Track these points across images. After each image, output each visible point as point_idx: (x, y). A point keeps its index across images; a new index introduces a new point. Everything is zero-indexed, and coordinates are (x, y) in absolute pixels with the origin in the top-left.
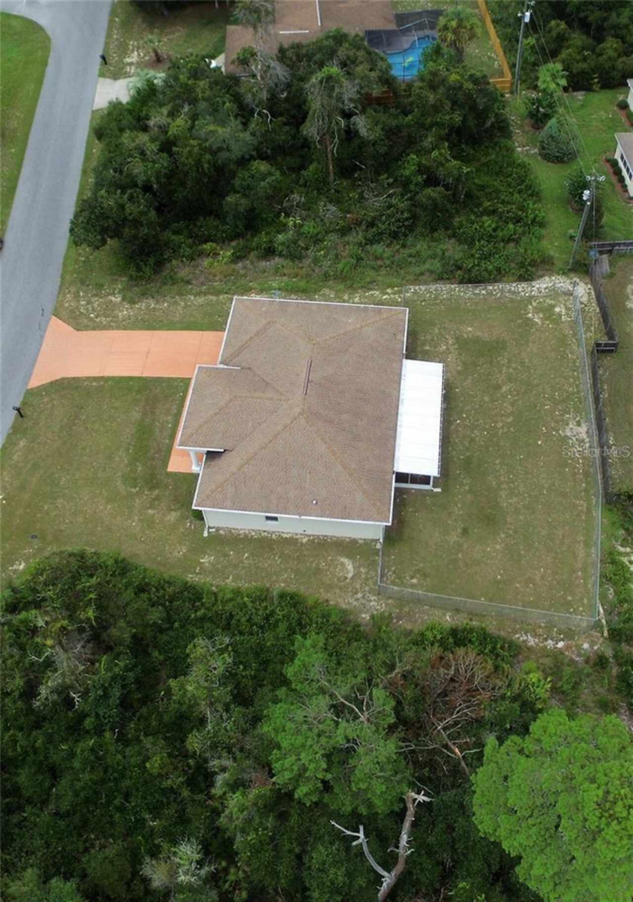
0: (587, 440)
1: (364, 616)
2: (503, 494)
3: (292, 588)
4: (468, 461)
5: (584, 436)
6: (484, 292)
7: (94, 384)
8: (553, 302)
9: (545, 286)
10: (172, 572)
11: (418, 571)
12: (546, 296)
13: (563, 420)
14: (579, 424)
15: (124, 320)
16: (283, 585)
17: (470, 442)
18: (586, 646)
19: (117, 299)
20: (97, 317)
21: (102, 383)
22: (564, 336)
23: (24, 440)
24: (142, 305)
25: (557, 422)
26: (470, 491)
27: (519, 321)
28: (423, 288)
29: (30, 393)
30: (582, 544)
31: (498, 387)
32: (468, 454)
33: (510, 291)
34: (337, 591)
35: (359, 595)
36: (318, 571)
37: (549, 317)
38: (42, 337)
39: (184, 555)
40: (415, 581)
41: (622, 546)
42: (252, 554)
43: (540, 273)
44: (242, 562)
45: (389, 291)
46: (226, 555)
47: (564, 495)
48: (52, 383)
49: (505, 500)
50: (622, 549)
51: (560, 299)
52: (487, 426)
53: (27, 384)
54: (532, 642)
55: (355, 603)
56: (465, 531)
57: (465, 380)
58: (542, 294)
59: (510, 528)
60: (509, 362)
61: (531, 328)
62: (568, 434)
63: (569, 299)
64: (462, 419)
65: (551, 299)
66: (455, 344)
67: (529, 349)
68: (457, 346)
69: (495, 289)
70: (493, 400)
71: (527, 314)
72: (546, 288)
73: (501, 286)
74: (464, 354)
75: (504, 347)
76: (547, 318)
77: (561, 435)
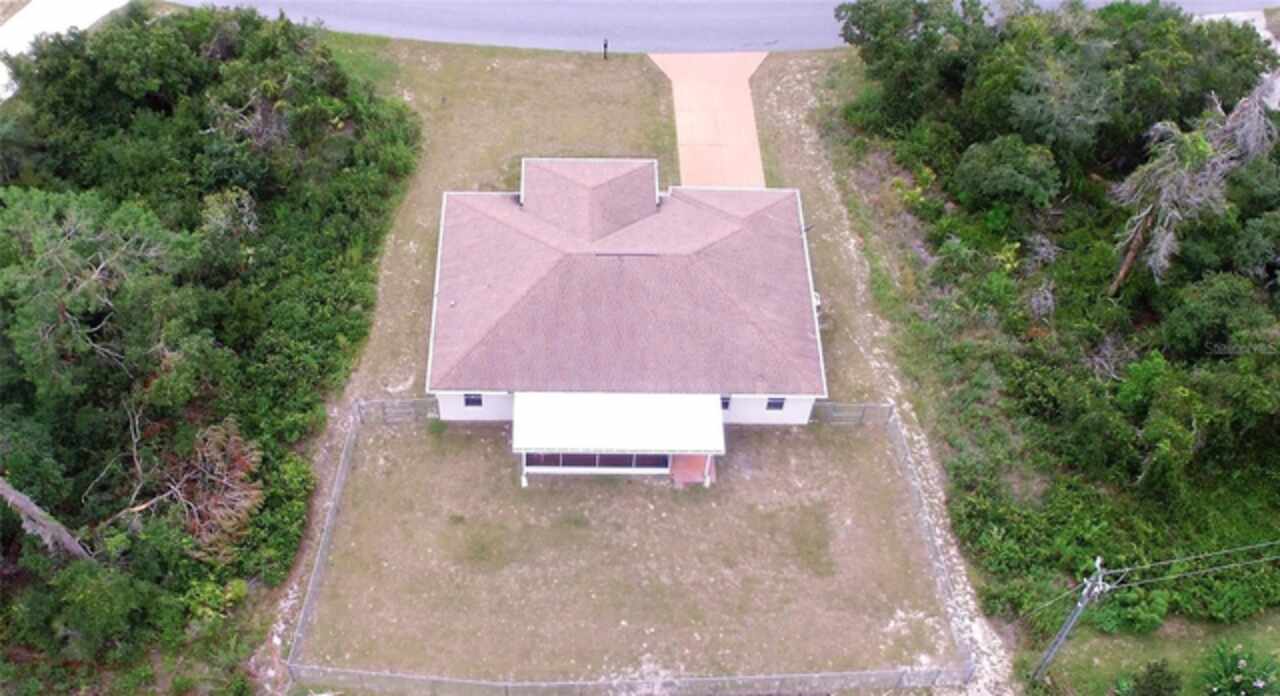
2: (525, 570)
3: (374, 333)
7: (663, 108)
9: (979, 638)
12: (951, 638)
14: (667, 685)
15: (774, 118)
16: (379, 323)
17: (615, 524)
19: (812, 105)
20: (776, 93)
21: (665, 113)
23: (575, 66)
24: (807, 129)
25: (668, 651)
27: (883, 597)
29: (642, 59)
32: (594, 523)
33: (954, 582)
37: (904, 646)
38: (733, 50)
40: (382, 461)
43: (1008, 628)
44: (408, 279)
46: (416, 262)
48: (662, 72)
51: (952, 665)
52: (647, 547)
56: (459, 520)
57: (737, 516)
58: (955, 634)
59: (464, 579)
60: (786, 581)
61: (871, 616)
62: (644, 667)
63: (955, 679)
64: (657, 512)
65: (947, 648)
66: (811, 500)
67: (819, 611)
68: (807, 503)
69: (950, 559)
70: (701, 556)
71: (902, 609)
72: (971, 639)
73: (961, 568)
74: (793, 514)
75: (819, 574)
76: (900, 642)
77: (642, 654)
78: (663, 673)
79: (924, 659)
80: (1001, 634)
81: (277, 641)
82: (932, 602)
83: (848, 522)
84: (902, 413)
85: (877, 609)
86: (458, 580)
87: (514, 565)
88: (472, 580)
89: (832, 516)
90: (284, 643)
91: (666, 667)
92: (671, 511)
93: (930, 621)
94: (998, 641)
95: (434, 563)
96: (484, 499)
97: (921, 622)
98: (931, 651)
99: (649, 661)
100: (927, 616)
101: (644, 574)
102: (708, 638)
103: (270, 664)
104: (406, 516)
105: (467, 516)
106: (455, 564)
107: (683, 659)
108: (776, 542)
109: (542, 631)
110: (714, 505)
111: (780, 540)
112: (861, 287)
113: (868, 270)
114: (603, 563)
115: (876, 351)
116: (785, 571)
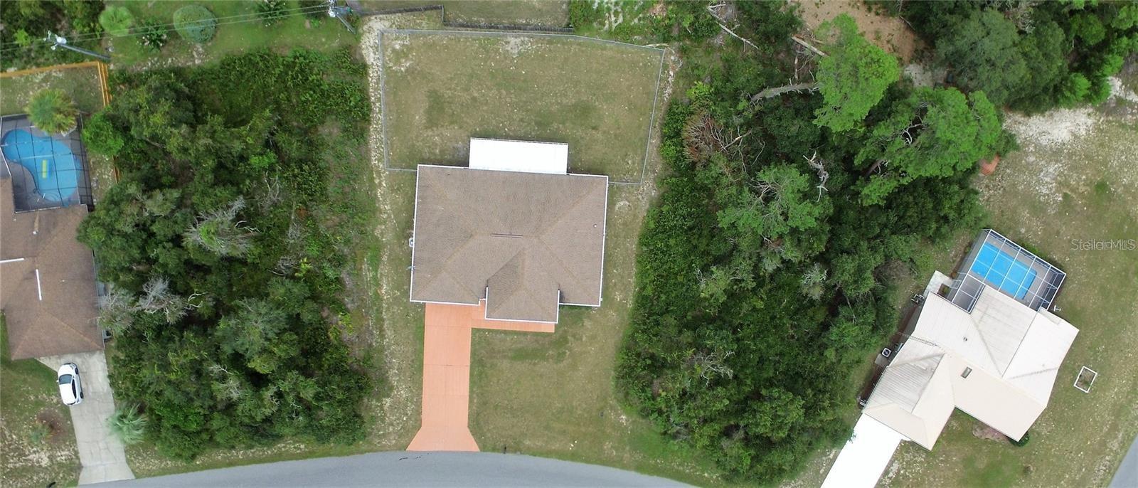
0: (522, 38)
1: (653, 194)
2: (565, 101)
3: (636, 240)
4: (539, 124)
5: (518, 40)
6: (378, 104)
7: (475, 401)
8: (389, 50)
9: (372, 54)
10: (626, 318)
11: (623, 160)
12: (384, 54)
13: (504, 54)
14: (507, 43)
15: (411, 391)
16: (634, 246)
17: (523, 122)
18: (672, 58)
19: (387, 402)
20: (407, 414)
21: (475, 395)
22: (424, 44)
23: (524, 442)
24: (394, 381)
25: (506, 58)
26: (563, 123)
27: (409, 78)
28: (373, 154)
29: (483, 448)
30: (604, 52)
31: (474, 99)
32: (533, 123)
33: (377, 83)
34: (637, 211)
35: (640, 197)
36: (625, 224)
37: (404, 54)
38: (428, 453)
39: (615, 312)
40: (630, 162)
41: (604, 26)
42: (615, 268)
43: (358, 57)
44: (619, 274)
45: (377, 181)
46: (615, 285)
47: (566, 59)
48: (473, 435)
49: (571, 100)
50: (607, 26)
51: (387, 43)
52: (510, 109)
53: (474, 453)
54: (669, 90)
55: (645, 199)
56: (594, 128)
57: (468, 123)
58: (381, 58)
59: (592, 98)
60: (450, 89)
61: (416, 70)
62: (517, 51)
63: (387, 36)
64: (504, 126)
65: (387, 51)
66: (433, 130)
67: (438, 73)
68: (435, 129)
69: (375, 95)
70: (487, 104)
71: (402, 71)
72: (375, 54)
73: (371, 90)
74: (442, 123)
75: (435, 92)
76: (406, 56)
77: (517, 57)
78: (509, 49)
79: (397, 47)
80: (362, 56)
81: (671, 73)
82: (388, 75)
83: (417, 117)
84: (380, 177)
85: (413, 73)
86: (594, 98)
87: (569, 104)
88: (588, 98)
89: (425, 121)
90: (668, 72)
91: (508, 51)
92: (498, 127)
93: (391, 65)
94: (364, 52)
95: (605, 107)
96: (582, 138)
97: (395, 65)
98: (394, 50)
99: (514, 54)
100: (392, 67)
101: (513, 96)
102: (488, 63)
103: (674, 62)
104: (618, 132)
105: (590, 130)
106: (595, 106)
107: (500, 54)
108: (452, 109)
109: (559, 71)
110: (478, 129)
111: (450, 111)
112: (385, 258)
113: (379, 271)
114: (531, 102)
115: (385, 216)
116: (450, 94)
